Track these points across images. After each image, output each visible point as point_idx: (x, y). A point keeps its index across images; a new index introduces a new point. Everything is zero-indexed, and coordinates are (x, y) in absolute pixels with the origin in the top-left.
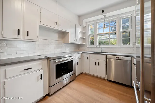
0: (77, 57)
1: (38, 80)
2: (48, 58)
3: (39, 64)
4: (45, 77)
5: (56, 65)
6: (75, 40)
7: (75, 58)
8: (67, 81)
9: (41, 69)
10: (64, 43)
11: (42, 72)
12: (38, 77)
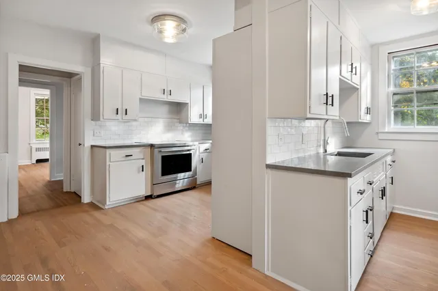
0: (202, 150)
1: (139, 172)
2: (152, 146)
3: (140, 152)
4: (148, 169)
5: (162, 156)
6: (202, 116)
7: (198, 150)
8: (185, 184)
9: (143, 159)
10: (180, 123)
11: (143, 162)
12: (139, 169)
